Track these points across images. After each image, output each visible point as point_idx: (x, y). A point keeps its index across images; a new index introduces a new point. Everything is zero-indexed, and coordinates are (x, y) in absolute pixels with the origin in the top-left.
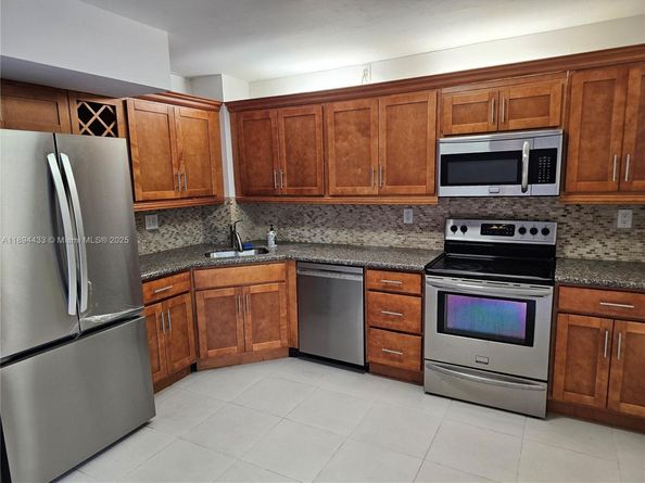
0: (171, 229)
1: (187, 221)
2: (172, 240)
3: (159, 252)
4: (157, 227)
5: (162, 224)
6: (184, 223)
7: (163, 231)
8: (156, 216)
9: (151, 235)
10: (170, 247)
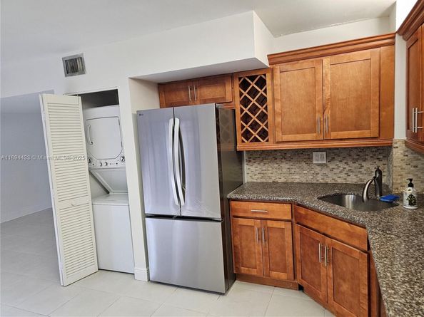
0: (342, 165)
1: (365, 160)
2: (343, 175)
3: (327, 184)
4: (325, 162)
5: (331, 160)
6: (360, 162)
7: (332, 166)
8: (324, 153)
9: (319, 168)
10: (339, 181)
